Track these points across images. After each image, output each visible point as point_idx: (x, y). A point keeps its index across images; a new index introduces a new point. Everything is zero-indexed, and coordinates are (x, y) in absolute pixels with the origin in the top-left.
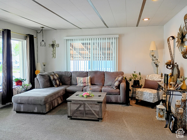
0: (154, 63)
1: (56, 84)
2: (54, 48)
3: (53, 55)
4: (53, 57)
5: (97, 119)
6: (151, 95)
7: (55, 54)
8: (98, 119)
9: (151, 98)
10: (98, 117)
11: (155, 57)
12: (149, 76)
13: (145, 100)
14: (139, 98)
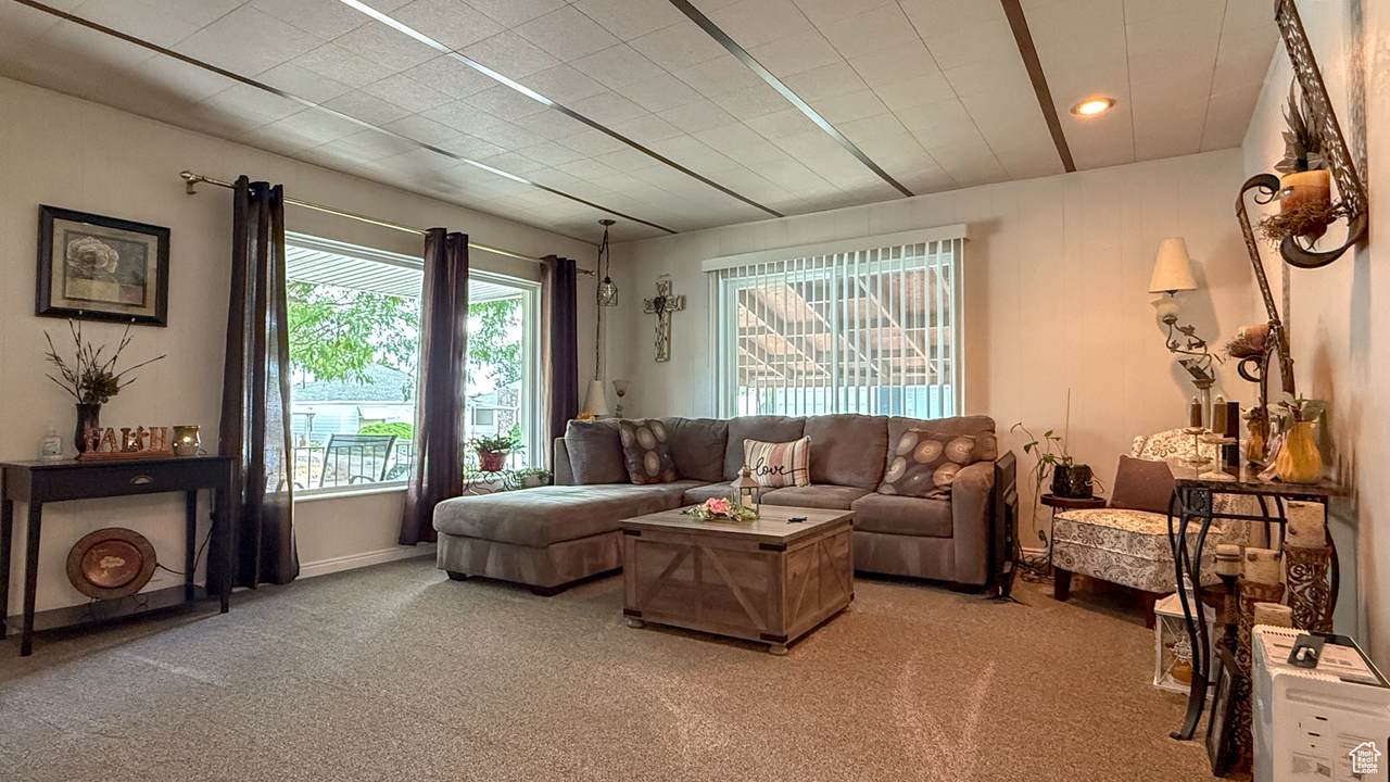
0: (1184, 363)
1: (642, 470)
2: (665, 316)
3: (661, 349)
4: (660, 355)
5: (758, 639)
6: (1140, 542)
7: (666, 342)
8: (764, 636)
9: (1145, 563)
10: (762, 628)
11: (1189, 331)
12: (1150, 443)
13: (1107, 578)
14: (1069, 561)
